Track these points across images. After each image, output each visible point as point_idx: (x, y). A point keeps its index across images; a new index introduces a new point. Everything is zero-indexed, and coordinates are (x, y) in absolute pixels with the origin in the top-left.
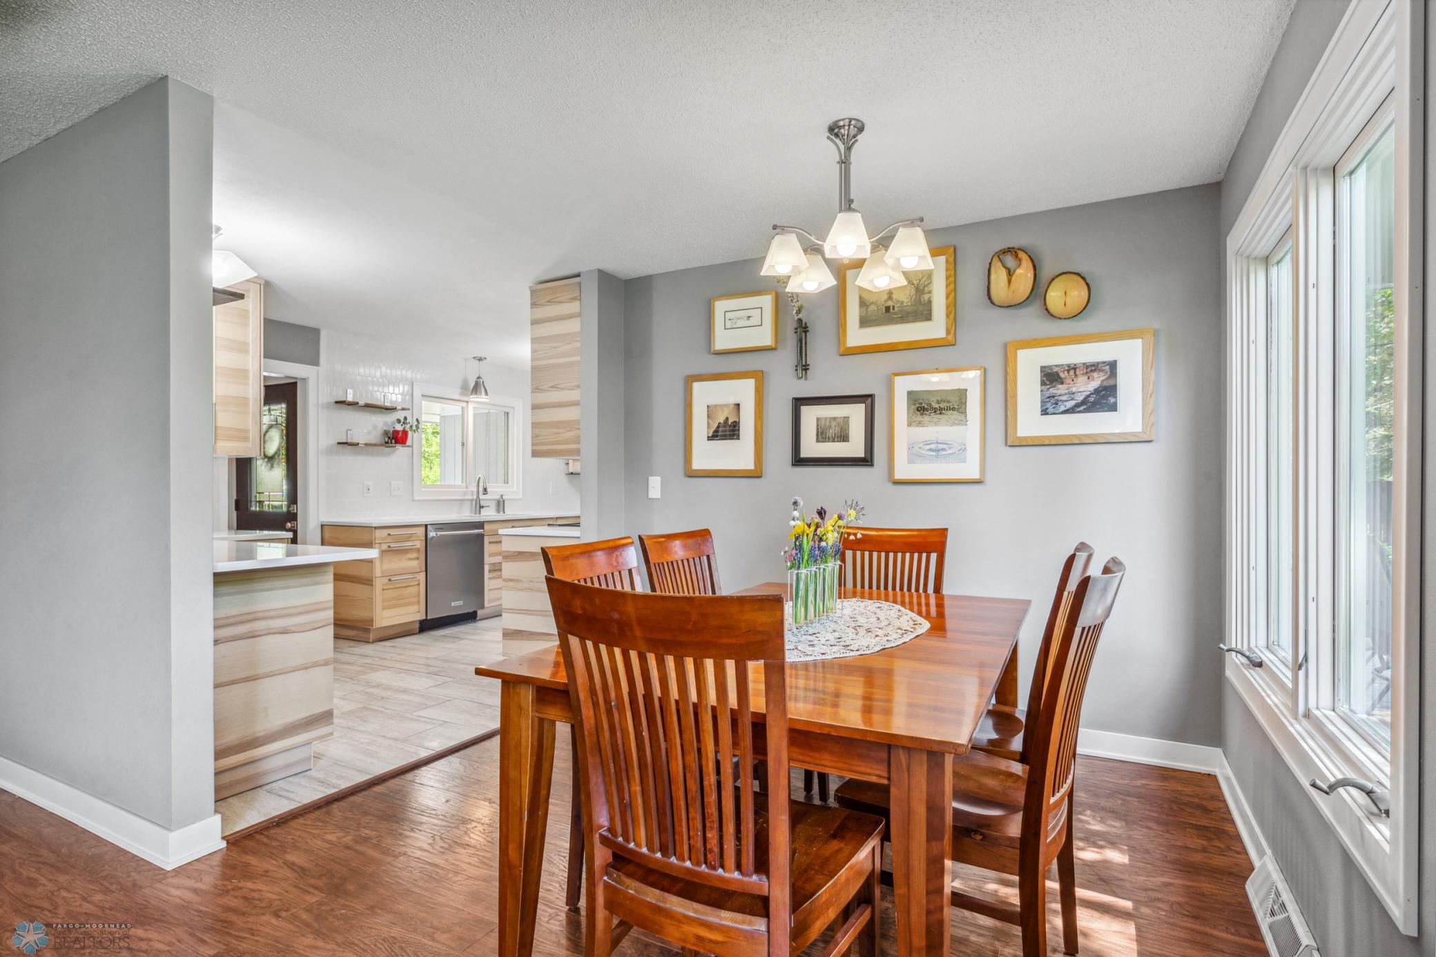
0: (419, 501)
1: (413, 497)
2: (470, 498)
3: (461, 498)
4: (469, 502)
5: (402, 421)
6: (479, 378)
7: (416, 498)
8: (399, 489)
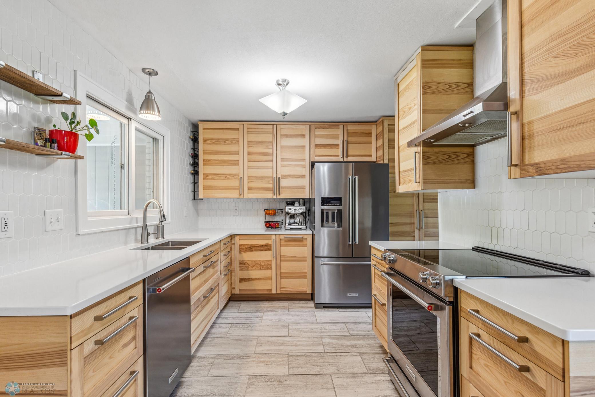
0: (83, 235)
1: (77, 229)
2: (134, 225)
3: (126, 226)
4: (134, 230)
5: (70, 116)
6: (150, 92)
7: (82, 231)
8: (58, 220)
